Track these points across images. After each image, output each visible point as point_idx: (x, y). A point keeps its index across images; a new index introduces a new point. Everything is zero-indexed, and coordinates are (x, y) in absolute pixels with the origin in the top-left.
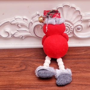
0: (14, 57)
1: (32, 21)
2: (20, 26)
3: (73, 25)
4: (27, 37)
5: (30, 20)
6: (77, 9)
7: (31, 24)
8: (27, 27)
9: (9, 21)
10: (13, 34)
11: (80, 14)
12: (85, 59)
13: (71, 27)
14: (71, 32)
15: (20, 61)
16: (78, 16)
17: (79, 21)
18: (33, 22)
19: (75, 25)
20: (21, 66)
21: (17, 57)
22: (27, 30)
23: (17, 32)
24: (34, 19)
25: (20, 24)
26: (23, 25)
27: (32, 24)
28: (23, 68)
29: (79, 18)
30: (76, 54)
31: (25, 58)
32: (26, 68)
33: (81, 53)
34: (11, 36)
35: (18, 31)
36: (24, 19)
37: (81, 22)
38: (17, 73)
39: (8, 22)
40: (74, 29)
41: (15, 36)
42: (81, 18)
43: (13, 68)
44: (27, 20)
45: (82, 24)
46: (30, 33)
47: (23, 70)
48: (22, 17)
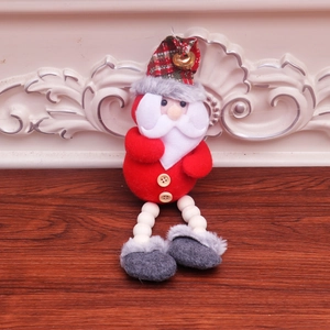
0: (34, 197)
1: (91, 84)
2: (54, 98)
3: (220, 97)
4: (78, 133)
5: (84, 81)
6: (232, 48)
7: (88, 93)
8: (76, 102)
9: (22, 83)
10: (35, 122)
11: (240, 63)
12: (255, 207)
13: (214, 105)
14: (214, 122)
15: (51, 209)
16: (235, 72)
17: (239, 85)
18: (94, 88)
19: (227, 99)
20: (51, 225)
21: (42, 197)
22: (79, 111)
23: (47, 116)
24: (97, 77)
25: (55, 93)
26: (64, 97)
27: (93, 92)
28: (59, 230)
29: (240, 78)
30: (227, 189)
31: (69, 198)
32: (66, 231)
33: (243, 188)
34: (28, 130)
35: (49, 113)
36: (66, 77)
37: (245, 90)
38: (37, 244)
39: (19, 85)
40: (223, 111)
41: (40, 128)
43: (29, 228)
44: (76, 80)
45: (247, 97)
46: (86, 118)
47: (58, 236)
48: (61, 71)
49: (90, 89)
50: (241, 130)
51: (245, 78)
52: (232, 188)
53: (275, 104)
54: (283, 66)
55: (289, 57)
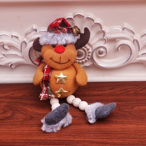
1: (25, 40)
2: (6, 47)
3: (91, 46)
5: (22, 38)
6: (97, 21)
7: (24, 44)
8: (18, 49)
11: (101, 28)
13: (88, 50)
14: (88, 59)
15: (5, 104)
16: (98, 33)
17: (101, 40)
18: (27, 42)
19: (95, 46)
20: (4, 112)
22: (19, 54)
24: (29, 36)
25: (7, 44)
26: (11, 47)
27: (26, 44)
28: (9, 115)
29: (101, 36)
30: (95, 93)
31: (14, 98)
32: (12, 115)
33: (104, 92)
35: (4, 55)
36: (12, 36)
37: (104, 42)
40: (92, 54)
44: (17, 37)
45: (105, 46)
46: (23, 58)
47: (8, 118)
48: (10, 33)
49: (25, 42)
50: (102, 63)
51: (104, 36)
52: (98, 92)
53: (119, 49)
54: (123, 29)
55: (126, 25)
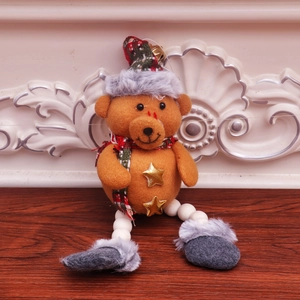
0: (19, 215)
1: (83, 98)
2: (44, 113)
3: (216, 114)
4: (67, 151)
5: (77, 95)
6: (231, 62)
7: (80, 107)
8: (67, 117)
9: (11, 96)
10: (23, 139)
11: (239, 78)
13: (210, 122)
14: (210, 140)
15: (37, 227)
16: (233, 87)
17: (237, 102)
18: (86, 102)
19: (224, 116)
20: (36, 244)
21: (28, 215)
22: (70, 127)
23: (36, 131)
24: (91, 90)
25: (45, 107)
26: (54, 112)
27: (84, 107)
28: (45, 249)
29: (237, 94)
30: (224, 210)
31: (57, 216)
32: (52, 250)
33: (241, 209)
34: (15, 146)
35: (38, 128)
36: (57, 90)
37: (242, 106)
38: (20, 262)
39: (8, 99)
40: (219, 128)
41: (28, 145)
42: (243, 94)
43: (12, 246)
44: (67, 93)
45: (246, 114)
46: (77, 136)
47: (44, 255)
48: (52, 84)
49: (82, 103)
50: (238, 150)
52: (227, 209)
53: (274, 122)
54: (284, 81)
55: (289, 73)
